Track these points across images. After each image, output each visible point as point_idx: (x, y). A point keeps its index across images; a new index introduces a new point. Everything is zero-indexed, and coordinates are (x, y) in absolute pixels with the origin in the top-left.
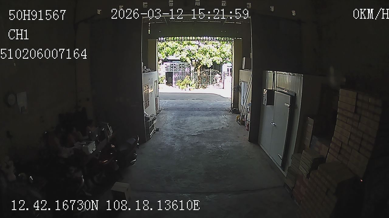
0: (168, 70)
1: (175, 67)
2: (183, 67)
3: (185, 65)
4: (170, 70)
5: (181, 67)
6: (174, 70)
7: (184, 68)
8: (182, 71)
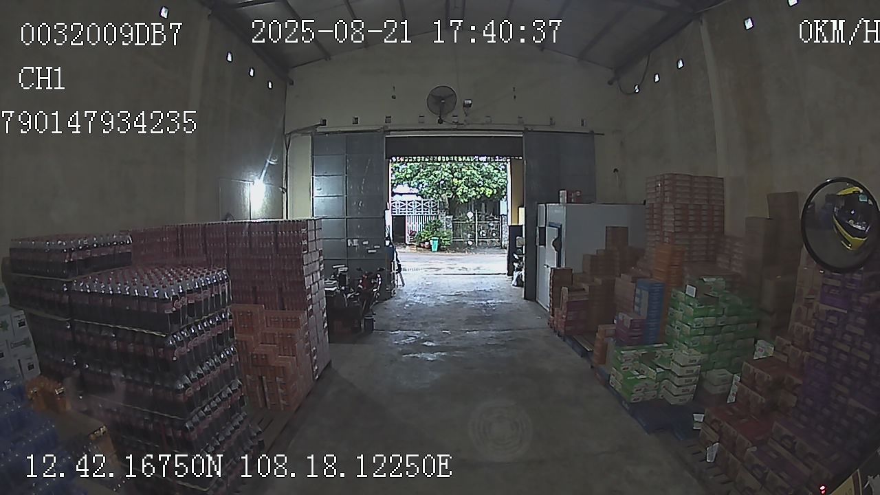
0: (396, 212)
1: (409, 207)
2: (424, 207)
3: (429, 203)
4: (400, 212)
5: (420, 207)
6: (407, 212)
7: (426, 209)
8: (422, 214)
